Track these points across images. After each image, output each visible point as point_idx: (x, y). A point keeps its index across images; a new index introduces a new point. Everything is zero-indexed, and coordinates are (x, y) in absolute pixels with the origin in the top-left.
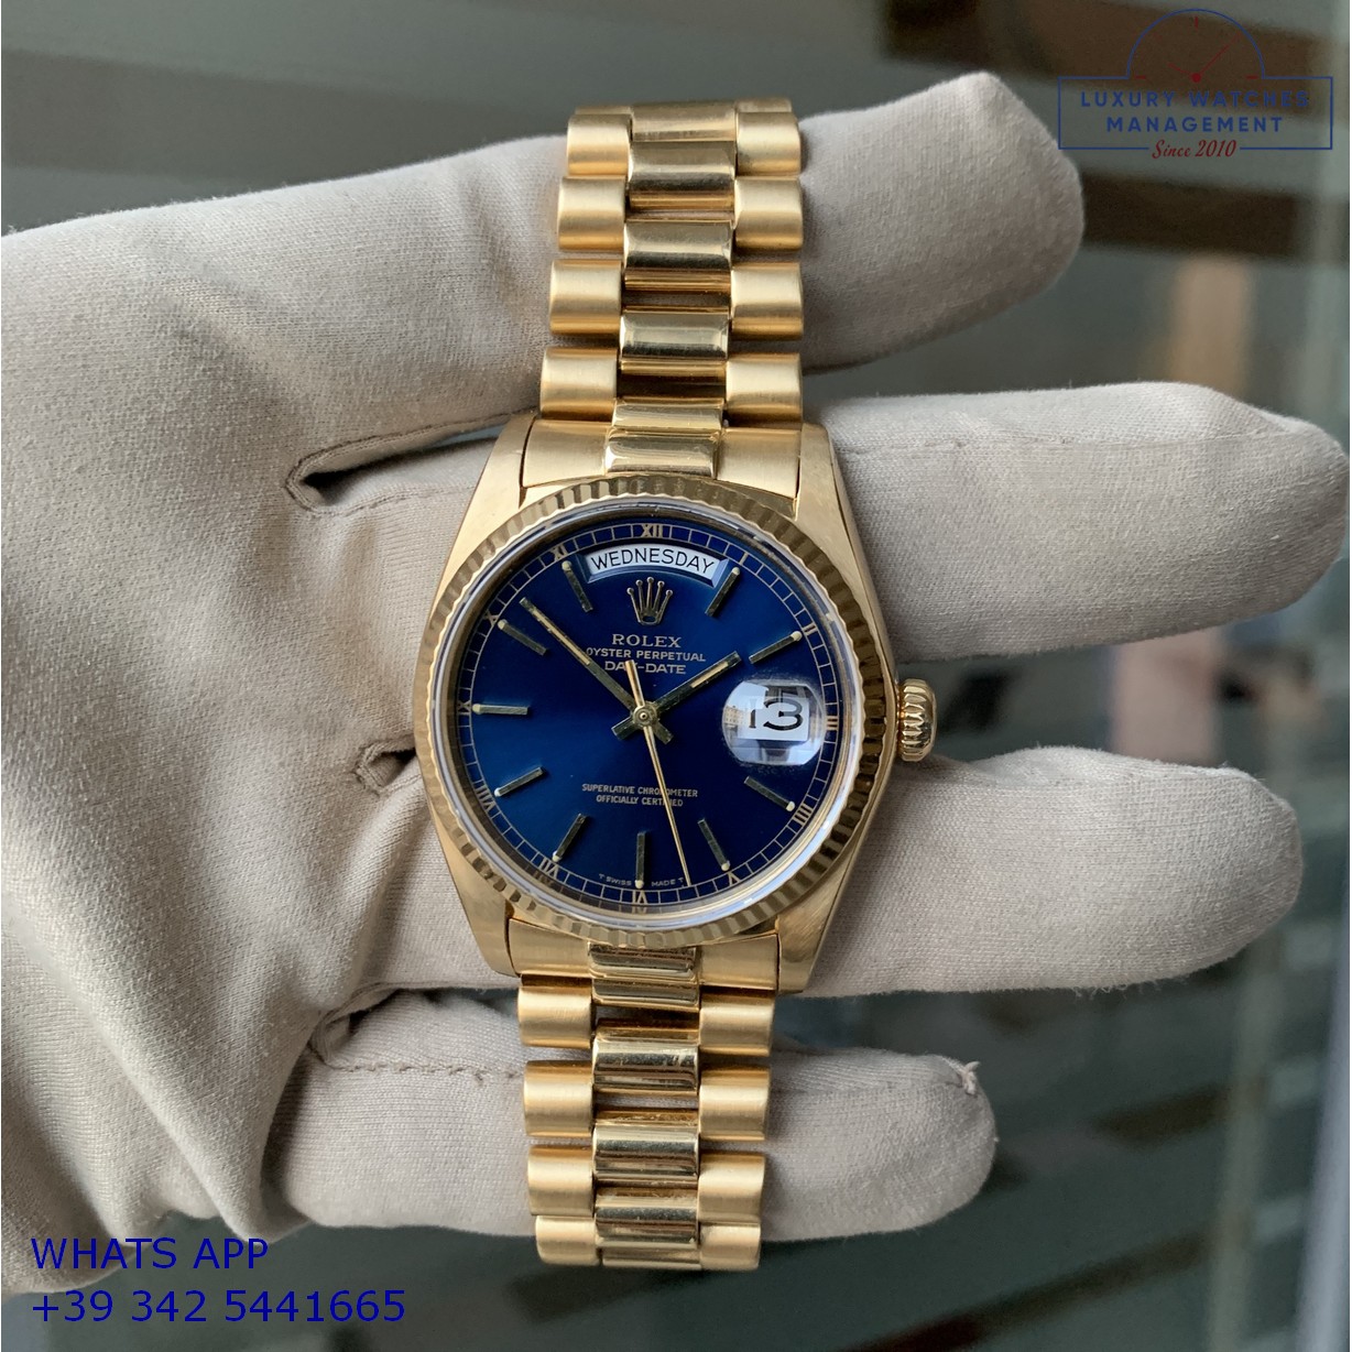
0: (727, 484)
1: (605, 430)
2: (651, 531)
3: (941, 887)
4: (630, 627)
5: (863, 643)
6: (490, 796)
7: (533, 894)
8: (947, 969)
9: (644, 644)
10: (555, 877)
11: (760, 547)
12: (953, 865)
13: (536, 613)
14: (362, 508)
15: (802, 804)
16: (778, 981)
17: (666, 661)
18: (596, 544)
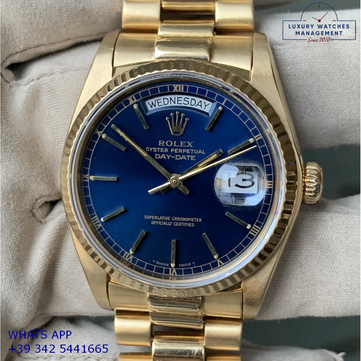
0: (216, 64)
1: (155, 38)
2: (178, 88)
3: (321, 265)
4: (167, 137)
5: (286, 144)
6: (99, 221)
7: (120, 270)
8: (325, 306)
9: (175, 145)
10: (131, 262)
11: (233, 96)
12: (327, 255)
13: (119, 131)
14: (33, 80)
15: (255, 225)
16: (242, 314)
17: (185, 154)
18: (150, 95)
